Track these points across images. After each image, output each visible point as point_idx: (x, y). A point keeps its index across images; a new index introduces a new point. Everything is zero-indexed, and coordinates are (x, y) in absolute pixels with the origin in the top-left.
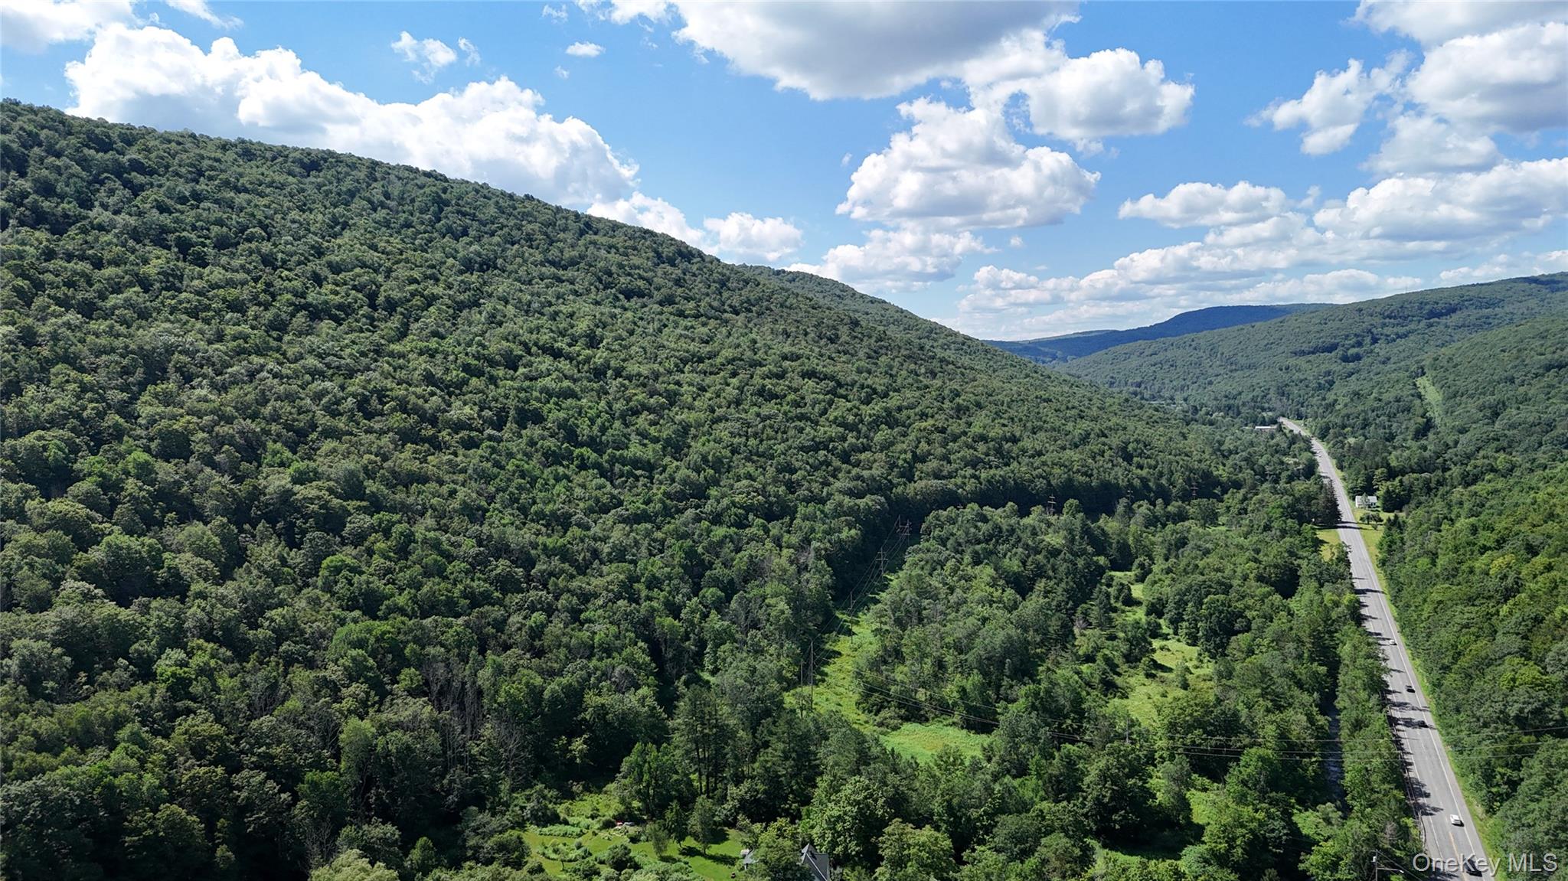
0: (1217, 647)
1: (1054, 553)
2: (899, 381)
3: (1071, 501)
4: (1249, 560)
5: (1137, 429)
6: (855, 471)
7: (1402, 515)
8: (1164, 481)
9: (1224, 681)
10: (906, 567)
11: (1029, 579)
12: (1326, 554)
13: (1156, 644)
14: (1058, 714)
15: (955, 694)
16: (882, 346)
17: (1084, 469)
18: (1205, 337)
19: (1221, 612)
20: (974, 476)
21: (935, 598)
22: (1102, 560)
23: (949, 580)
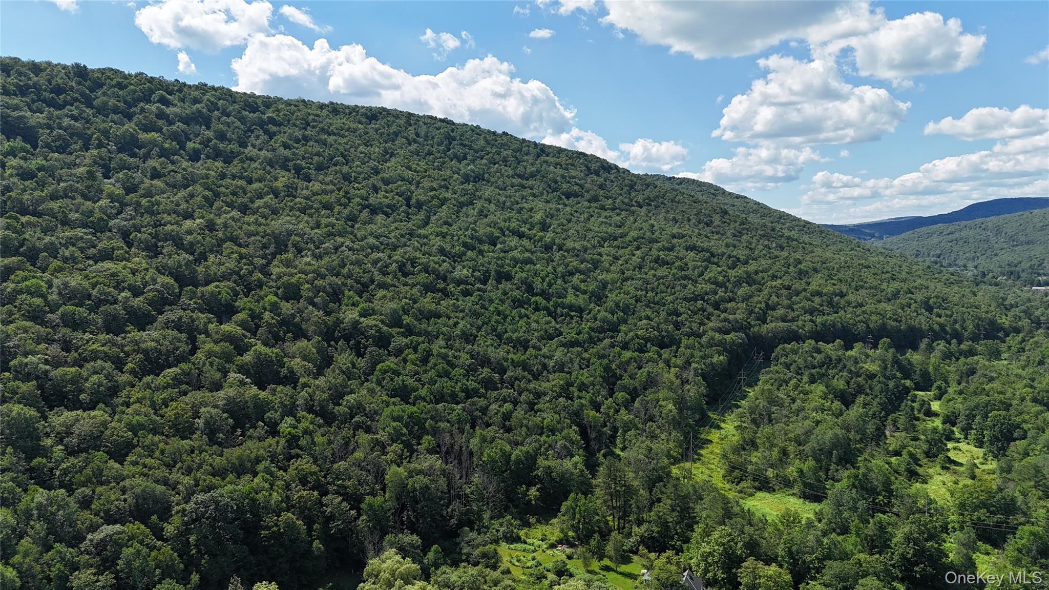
0: (999, 449)
1: (872, 376)
2: (756, 253)
3: (884, 339)
4: (1026, 386)
5: (937, 288)
6: (723, 315)
8: (957, 326)
9: (1004, 475)
10: (760, 383)
11: (852, 395)
13: (950, 445)
14: (873, 492)
15: (795, 474)
16: (744, 227)
17: (894, 317)
18: (992, 221)
19: (1002, 424)
20: (811, 321)
21: (782, 406)
22: (908, 383)
23: (791, 393)
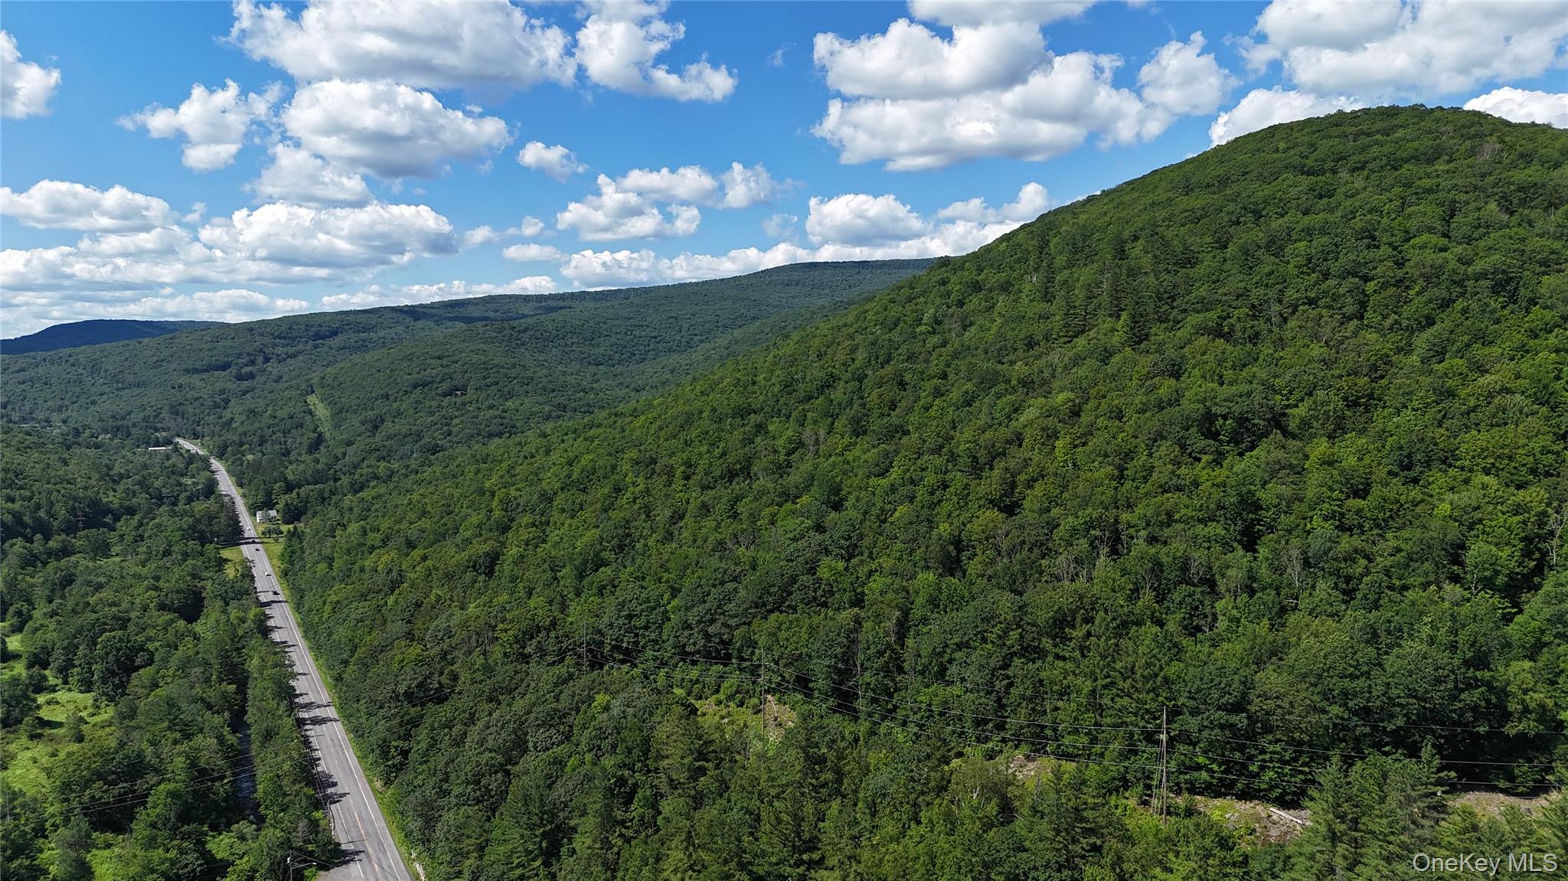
0: (116, 687)
4: (148, 589)
7: (300, 525)
8: (42, 514)
9: (127, 722)
12: (230, 572)
13: (41, 699)
18: (84, 352)
19: (118, 650)
